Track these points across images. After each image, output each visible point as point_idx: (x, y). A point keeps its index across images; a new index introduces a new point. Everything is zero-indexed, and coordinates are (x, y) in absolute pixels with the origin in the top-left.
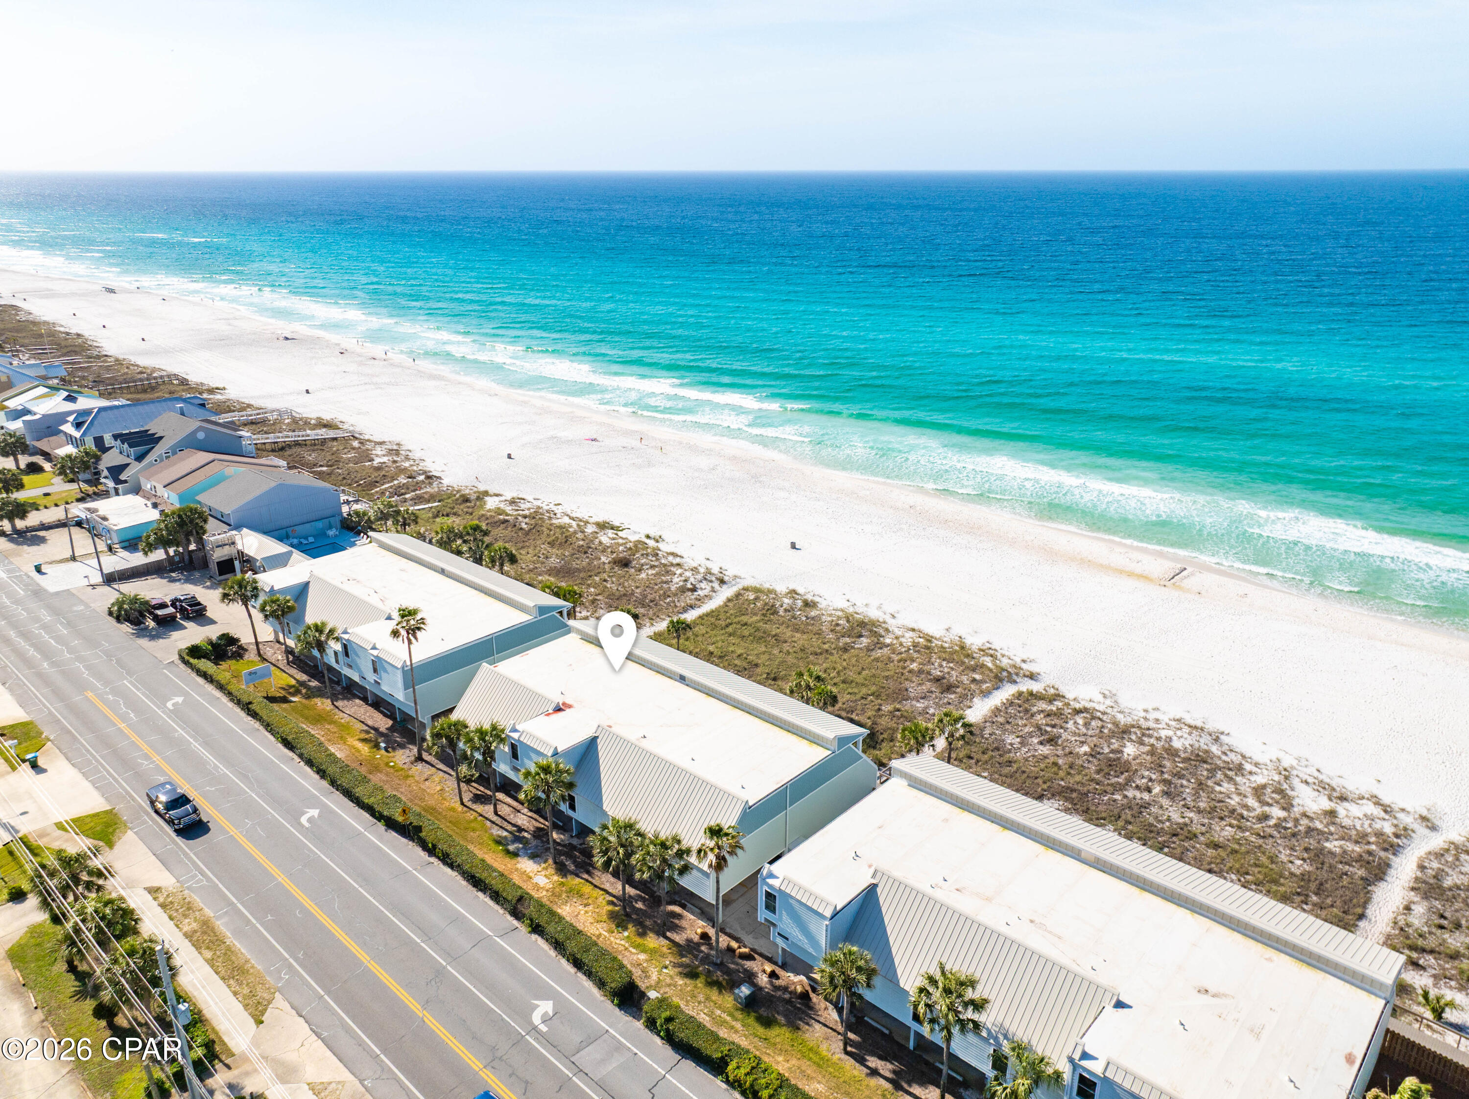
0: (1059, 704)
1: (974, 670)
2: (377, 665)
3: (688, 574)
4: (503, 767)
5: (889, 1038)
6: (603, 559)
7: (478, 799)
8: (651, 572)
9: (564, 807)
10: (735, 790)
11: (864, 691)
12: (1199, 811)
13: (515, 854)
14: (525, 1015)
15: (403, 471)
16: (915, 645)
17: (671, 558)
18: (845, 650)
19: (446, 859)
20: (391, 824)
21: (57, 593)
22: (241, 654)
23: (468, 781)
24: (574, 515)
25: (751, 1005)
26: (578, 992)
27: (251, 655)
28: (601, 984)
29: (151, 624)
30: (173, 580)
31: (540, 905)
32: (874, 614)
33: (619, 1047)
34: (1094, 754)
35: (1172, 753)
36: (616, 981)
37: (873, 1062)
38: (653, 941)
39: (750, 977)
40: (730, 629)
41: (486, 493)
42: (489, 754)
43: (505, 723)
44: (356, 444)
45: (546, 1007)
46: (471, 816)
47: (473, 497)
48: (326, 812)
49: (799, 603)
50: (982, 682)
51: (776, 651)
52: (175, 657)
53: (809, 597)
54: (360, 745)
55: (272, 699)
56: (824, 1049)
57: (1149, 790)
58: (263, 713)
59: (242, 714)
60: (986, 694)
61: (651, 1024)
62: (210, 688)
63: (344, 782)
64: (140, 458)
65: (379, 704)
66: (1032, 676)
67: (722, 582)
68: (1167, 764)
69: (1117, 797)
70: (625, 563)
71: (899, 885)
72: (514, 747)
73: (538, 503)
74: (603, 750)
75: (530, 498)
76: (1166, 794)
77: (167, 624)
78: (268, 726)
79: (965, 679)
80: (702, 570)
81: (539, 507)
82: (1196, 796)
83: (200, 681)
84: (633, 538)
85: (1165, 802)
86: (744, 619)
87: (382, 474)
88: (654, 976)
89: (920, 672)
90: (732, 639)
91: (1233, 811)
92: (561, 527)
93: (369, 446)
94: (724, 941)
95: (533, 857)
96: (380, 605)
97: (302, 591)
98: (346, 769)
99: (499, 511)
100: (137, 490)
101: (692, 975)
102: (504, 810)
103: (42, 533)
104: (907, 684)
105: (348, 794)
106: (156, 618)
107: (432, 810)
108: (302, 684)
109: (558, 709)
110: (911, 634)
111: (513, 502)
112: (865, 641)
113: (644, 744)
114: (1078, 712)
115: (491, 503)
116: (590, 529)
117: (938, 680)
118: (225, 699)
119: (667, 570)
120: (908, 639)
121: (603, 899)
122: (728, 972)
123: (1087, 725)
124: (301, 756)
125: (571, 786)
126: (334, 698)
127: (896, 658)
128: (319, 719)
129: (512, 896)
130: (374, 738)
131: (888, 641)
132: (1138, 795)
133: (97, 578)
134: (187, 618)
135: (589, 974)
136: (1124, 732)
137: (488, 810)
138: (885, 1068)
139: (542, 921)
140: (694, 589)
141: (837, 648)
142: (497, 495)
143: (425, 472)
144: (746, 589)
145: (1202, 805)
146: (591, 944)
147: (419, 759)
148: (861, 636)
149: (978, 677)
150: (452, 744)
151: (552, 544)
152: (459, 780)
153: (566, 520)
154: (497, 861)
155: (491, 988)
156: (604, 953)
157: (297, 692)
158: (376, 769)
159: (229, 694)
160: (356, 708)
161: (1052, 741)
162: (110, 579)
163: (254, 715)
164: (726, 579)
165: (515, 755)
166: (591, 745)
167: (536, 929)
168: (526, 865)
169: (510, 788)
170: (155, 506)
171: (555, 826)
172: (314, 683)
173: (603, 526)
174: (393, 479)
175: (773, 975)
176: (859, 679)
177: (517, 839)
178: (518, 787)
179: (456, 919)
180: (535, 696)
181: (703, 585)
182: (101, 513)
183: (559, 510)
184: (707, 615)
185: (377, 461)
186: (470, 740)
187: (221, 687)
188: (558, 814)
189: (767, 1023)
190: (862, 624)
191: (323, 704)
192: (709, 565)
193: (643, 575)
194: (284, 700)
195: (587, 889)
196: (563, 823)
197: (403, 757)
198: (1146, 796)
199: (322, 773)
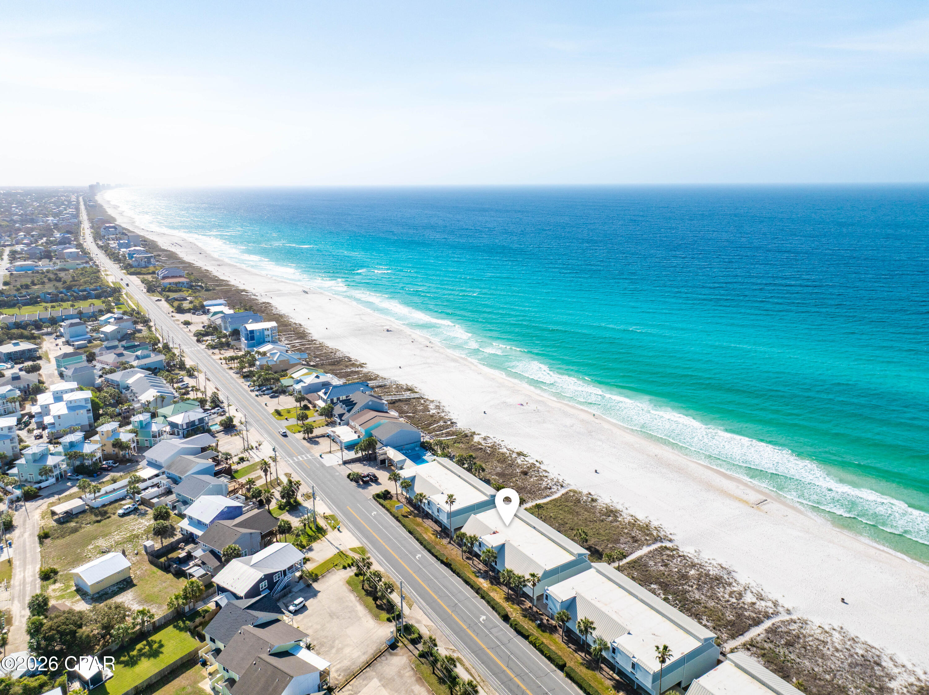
0: (675, 552)
1: (648, 535)
2: (439, 510)
3: (549, 481)
4: (476, 549)
5: (576, 641)
6: (518, 470)
7: (468, 558)
8: (535, 478)
9: (493, 564)
10: (543, 565)
11: (604, 538)
12: (706, 596)
13: (478, 577)
14: (478, 618)
15: (441, 418)
16: (629, 522)
17: (544, 473)
18: (602, 521)
19: (458, 575)
20: (442, 562)
21: (329, 467)
22: (391, 498)
23: (465, 552)
24: (508, 447)
25: (539, 626)
26: (493, 615)
27: (394, 499)
28: (499, 614)
29: (361, 483)
30: (365, 465)
31: (484, 591)
32: (619, 507)
33: (502, 630)
34: (679, 572)
35: (707, 575)
36: (503, 613)
37: (570, 645)
38: (516, 607)
39: (541, 620)
40: (560, 508)
41: (474, 433)
42: (472, 544)
43: (478, 535)
44: (422, 401)
45: (484, 617)
46: (465, 563)
47: (469, 434)
48: (423, 555)
49: (590, 499)
50: (649, 540)
51: (576, 519)
52: (371, 497)
53: (595, 497)
54: (431, 535)
55: (404, 516)
56: (557, 640)
57: (692, 587)
58: (402, 521)
59: (395, 520)
60: (648, 545)
61: (511, 626)
62: (384, 510)
63: (428, 547)
64: (349, 411)
65: (437, 522)
66: (670, 541)
67: (562, 486)
68: (703, 579)
69: (680, 588)
70: (525, 473)
71: (582, 597)
72: (480, 543)
73: (494, 440)
74: (506, 547)
75: (491, 437)
76: (697, 589)
77: (366, 484)
78: (404, 526)
79: (643, 539)
80: (555, 480)
81: (495, 442)
82: (708, 591)
83: (380, 507)
84: (531, 461)
85: (696, 591)
86: (566, 504)
87: (434, 419)
88: (514, 615)
89: (627, 533)
90: (561, 512)
91: (717, 598)
92: (503, 454)
93: (428, 403)
94: (535, 609)
95: (483, 578)
96: (439, 488)
97: (413, 479)
98: (429, 543)
99: (479, 443)
100: (348, 424)
101: (525, 616)
102: (475, 563)
103: (317, 439)
104: (621, 538)
105: (429, 551)
106: (363, 481)
107: (454, 560)
108: (412, 511)
109: (494, 533)
110: (630, 518)
111: (485, 439)
112: (611, 518)
113: (519, 548)
114: (680, 556)
115: (476, 439)
116: (514, 455)
117: (633, 537)
118: (389, 514)
119: (541, 478)
120: (628, 519)
121: (503, 593)
122: (535, 617)
123: (681, 562)
124: (415, 537)
125: (496, 557)
126: (423, 518)
127: (621, 526)
128: (419, 525)
129: (477, 587)
130: (436, 533)
131: (620, 519)
132: (688, 588)
133: (341, 462)
134: (372, 482)
135: (496, 611)
136: (693, 566)
137: (471, 562)
138: (573, 647)
139: (485, 595)
140: (550, 489)
141: (599, 520)
142: (479, 434)
143: (450, 420)
144: (570, 491)
145: (708, 594)
146: (497, 603)
147: (450, 543)
148: (610, 516)
149: (648, 538)
150: (462, 540)
151: (498, 461)
152: (462, 551)
153: (505, 450)
154: (472, 577)
155: (469, 611)
156: (501, 606)
157: (410, 515)
158: (437, 544)
159: (391, 513)
160: (429, 523)
161: (666, 565)
162: (345, 463)
163: (399, 521)
164: (564, 485)
165: (480, 546)
166: (503, 546)
167: (483, 597)
168: (481, 580)
169: (477, 556)
170: (355, 432)
171: (491, 570)
172: (416, 512)
173: (520, 454)
174: (438, 422)
175: (547, 620)
176: (603, 533)
177: (479, 572)
178: (480, 556)
179: (461, 592)
180: (487, 527)
181: (554, 487)
182: (337, 433)
183: (502, 444)
184: (553, 500)
185: (432, 412)
186: (467, 539)
187: (387, 510)
188: (491, 566)
189: (544, 631)
190: (612, 511)
191: (419, 520)
192: (559, 477)
193: (532, 480)
194: (407, 517)
195: (498, 589)
196: (493, 569)
197: (445, 541)
198: (690, 589)
199: (421, 543)
